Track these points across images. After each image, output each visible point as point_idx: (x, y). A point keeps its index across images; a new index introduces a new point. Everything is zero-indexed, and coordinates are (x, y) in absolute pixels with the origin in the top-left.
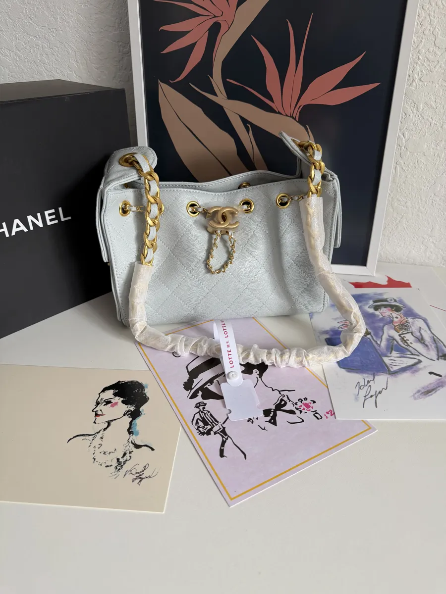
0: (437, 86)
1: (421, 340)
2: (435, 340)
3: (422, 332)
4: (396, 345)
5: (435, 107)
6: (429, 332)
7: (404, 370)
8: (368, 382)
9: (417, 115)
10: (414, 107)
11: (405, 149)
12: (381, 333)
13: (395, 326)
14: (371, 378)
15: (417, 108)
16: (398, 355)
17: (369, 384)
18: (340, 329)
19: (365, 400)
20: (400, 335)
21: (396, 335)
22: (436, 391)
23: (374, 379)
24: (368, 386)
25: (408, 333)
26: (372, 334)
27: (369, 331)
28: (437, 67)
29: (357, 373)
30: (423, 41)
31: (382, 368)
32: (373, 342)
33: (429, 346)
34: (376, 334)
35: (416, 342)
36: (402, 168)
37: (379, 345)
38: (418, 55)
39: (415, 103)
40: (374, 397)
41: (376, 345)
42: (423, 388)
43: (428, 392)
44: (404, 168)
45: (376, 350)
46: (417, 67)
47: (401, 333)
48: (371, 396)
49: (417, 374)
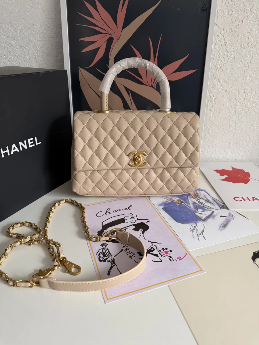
0: (229, 71)
1: (208, 201)
2: (214, 200)
3: (207, 197)
4: (198, 206)
5: (228, 82)
6: (210, 196)
7: (208, 217)
8: (195, 227)
9: (220, 86)
10: (218, 82)
11: (214, 103)
12: (187, 201)
13: (193, 196)
14: (195, 225)
15: (219, 82)
16: (202, 211)
17: (196, 228)
18: (167, 202)
19: (198, 237)
20: (197, 200)
21: (195, 201)
22: (228, 225)
23: (197, 225)
24: (196, 229)
25: (200, 198)
26: (184, 202)
27: (182, 201)
28: (229, 62)
29: (187, 223)
30: (221, 49)
31: (197, 219)
32: (186, 206)
33: (213, 203)
34: (186, 202)
35: (206, 202)
36: (213, 113)
37: (190, 207)
38: (219, 55)
39: (218, 80)
40: (201, 234)
41: (189, 208)
42: (222, 224)
43: (225, 226)
44: (214, 113)
45: (190, 210)
46: (219, 62)
47: (197, 199)
48: (200, 234)
49: (215, 218)
